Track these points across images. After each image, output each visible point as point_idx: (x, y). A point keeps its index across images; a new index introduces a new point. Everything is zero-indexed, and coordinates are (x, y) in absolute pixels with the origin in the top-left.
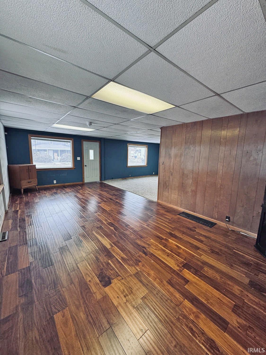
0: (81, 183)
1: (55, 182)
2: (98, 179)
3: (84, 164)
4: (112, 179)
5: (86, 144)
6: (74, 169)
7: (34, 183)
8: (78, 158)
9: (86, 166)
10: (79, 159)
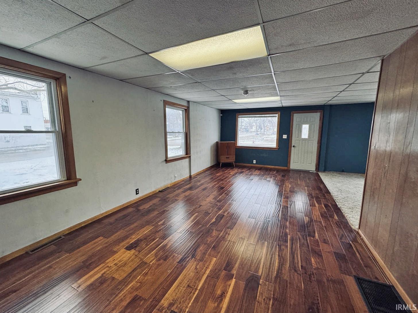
0: (286, 168)
1: (255, 162)
2: (312, 168)
3: (291, 144)
4: (343, 171)
5: (297, 117)
6: (277, 149)
7: (232, 159)
8: (284, 135)
9: (294, 146)
10: (285, 137)
